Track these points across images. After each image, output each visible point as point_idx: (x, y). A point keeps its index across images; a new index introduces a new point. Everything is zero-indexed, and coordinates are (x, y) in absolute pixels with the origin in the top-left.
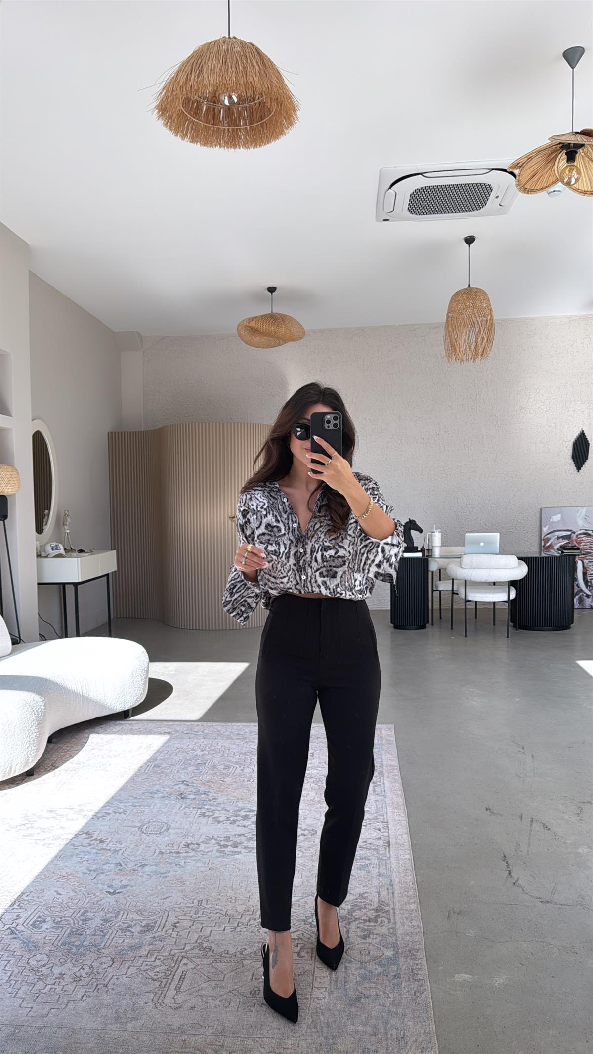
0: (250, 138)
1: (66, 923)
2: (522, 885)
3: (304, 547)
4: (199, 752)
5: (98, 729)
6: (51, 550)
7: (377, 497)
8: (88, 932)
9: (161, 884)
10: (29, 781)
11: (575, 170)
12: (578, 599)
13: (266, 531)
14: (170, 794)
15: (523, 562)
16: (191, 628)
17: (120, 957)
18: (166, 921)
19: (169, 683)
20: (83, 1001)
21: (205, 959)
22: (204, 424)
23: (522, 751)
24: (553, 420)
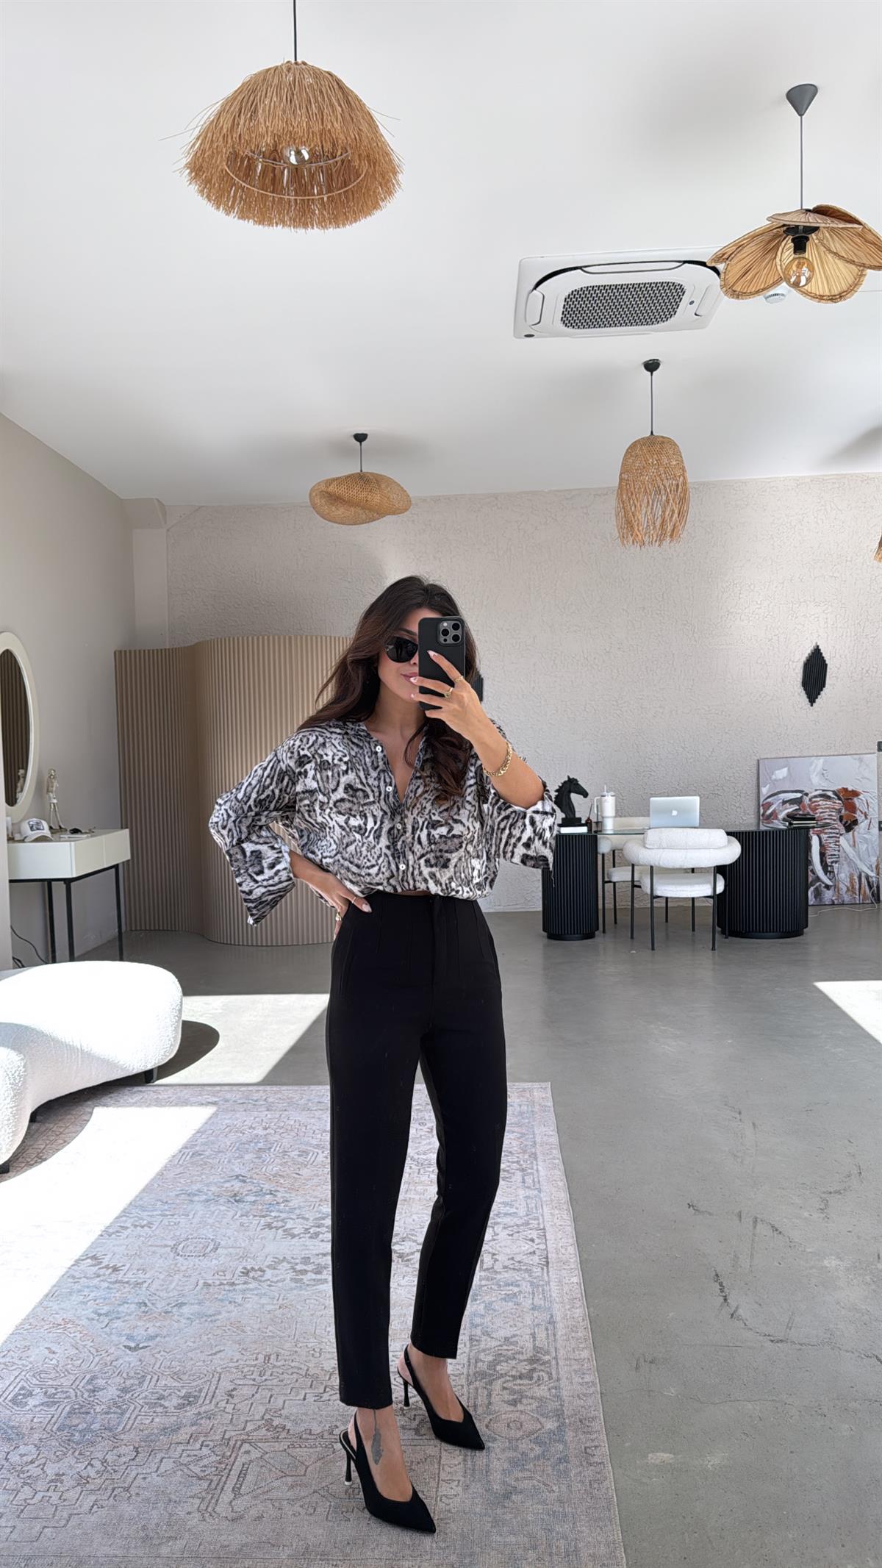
0: (329, 213)
1: (64, 1396)
2: (744, 1317)
3: (402, 822)
4: (260, 1132)
5: (106, 1099)
6: (29, 829)
8: (98, 1409)
9: (207, 1333)
11: (806, 265)
12: (814, 891)
13: (345, 796)
14: (218, 1196)
15: (733, 839)
16: (245, 944)
17: (147, 1446)
18: (216, 1388)
19: (214, 1027)
20: (93, 1514)
21: (277, 1443)
22: (261, 637)
23: (739, 1118)
24: (776, 630)
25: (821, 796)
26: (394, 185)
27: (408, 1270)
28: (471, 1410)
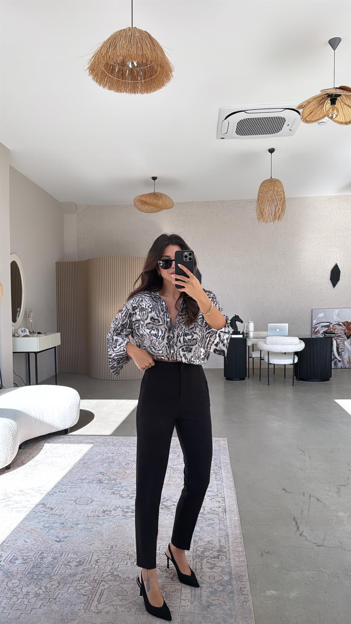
0: (144, 88)
1: (30, 560)
2: (305, 535)
3: (173, 334)
4: (110, 455)
5: (49, 440)
6: (21, 332)
7: (216, 302)
8: (44, 566)
9: (88, 536)
10: (8, 472)
11: (336, 110)
12: (334, 363)
13: (151, 322)
14: (93, 480)
15: (302, 341)
16: (105, 379)
17: (63, 582)
18: (91, 559)
19: (92, 412)
20: (41, 609)
21: (115, 582)
22: (113, 257)
23: (303, 454)
24: (319, 257)
25: (337, 324)
26: (171, 77)
27: (169, 512)
28: (194, 571)
